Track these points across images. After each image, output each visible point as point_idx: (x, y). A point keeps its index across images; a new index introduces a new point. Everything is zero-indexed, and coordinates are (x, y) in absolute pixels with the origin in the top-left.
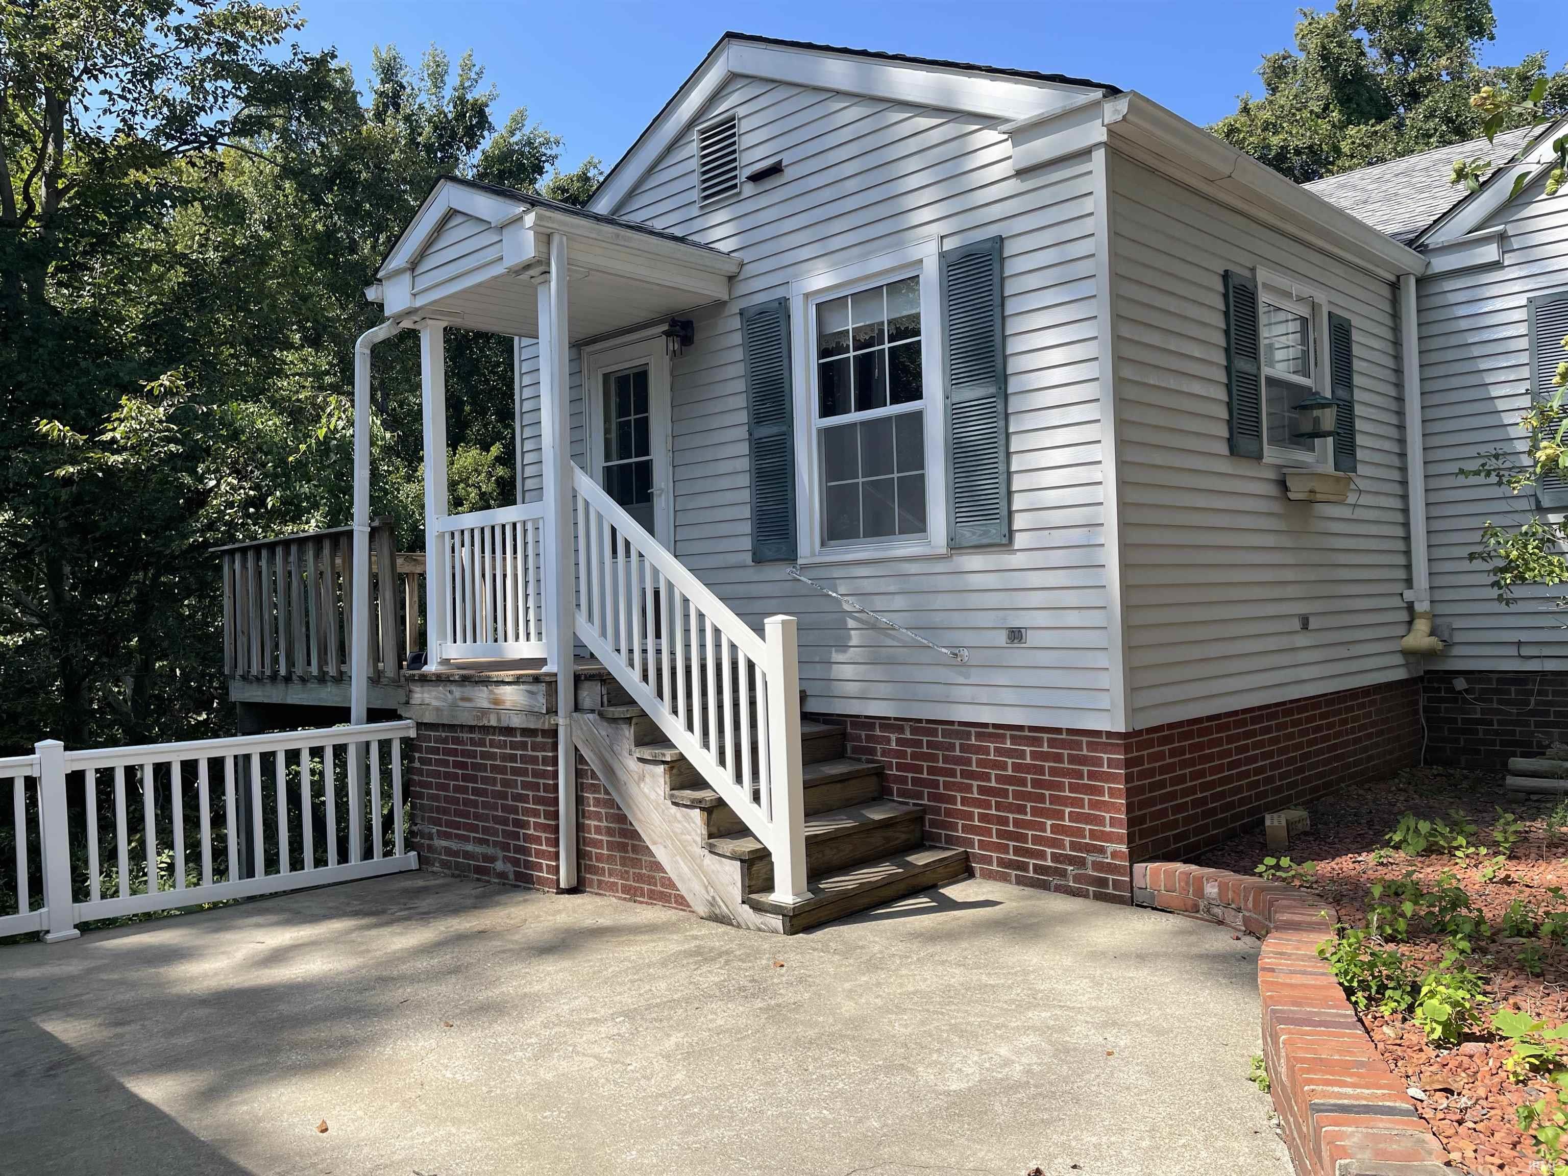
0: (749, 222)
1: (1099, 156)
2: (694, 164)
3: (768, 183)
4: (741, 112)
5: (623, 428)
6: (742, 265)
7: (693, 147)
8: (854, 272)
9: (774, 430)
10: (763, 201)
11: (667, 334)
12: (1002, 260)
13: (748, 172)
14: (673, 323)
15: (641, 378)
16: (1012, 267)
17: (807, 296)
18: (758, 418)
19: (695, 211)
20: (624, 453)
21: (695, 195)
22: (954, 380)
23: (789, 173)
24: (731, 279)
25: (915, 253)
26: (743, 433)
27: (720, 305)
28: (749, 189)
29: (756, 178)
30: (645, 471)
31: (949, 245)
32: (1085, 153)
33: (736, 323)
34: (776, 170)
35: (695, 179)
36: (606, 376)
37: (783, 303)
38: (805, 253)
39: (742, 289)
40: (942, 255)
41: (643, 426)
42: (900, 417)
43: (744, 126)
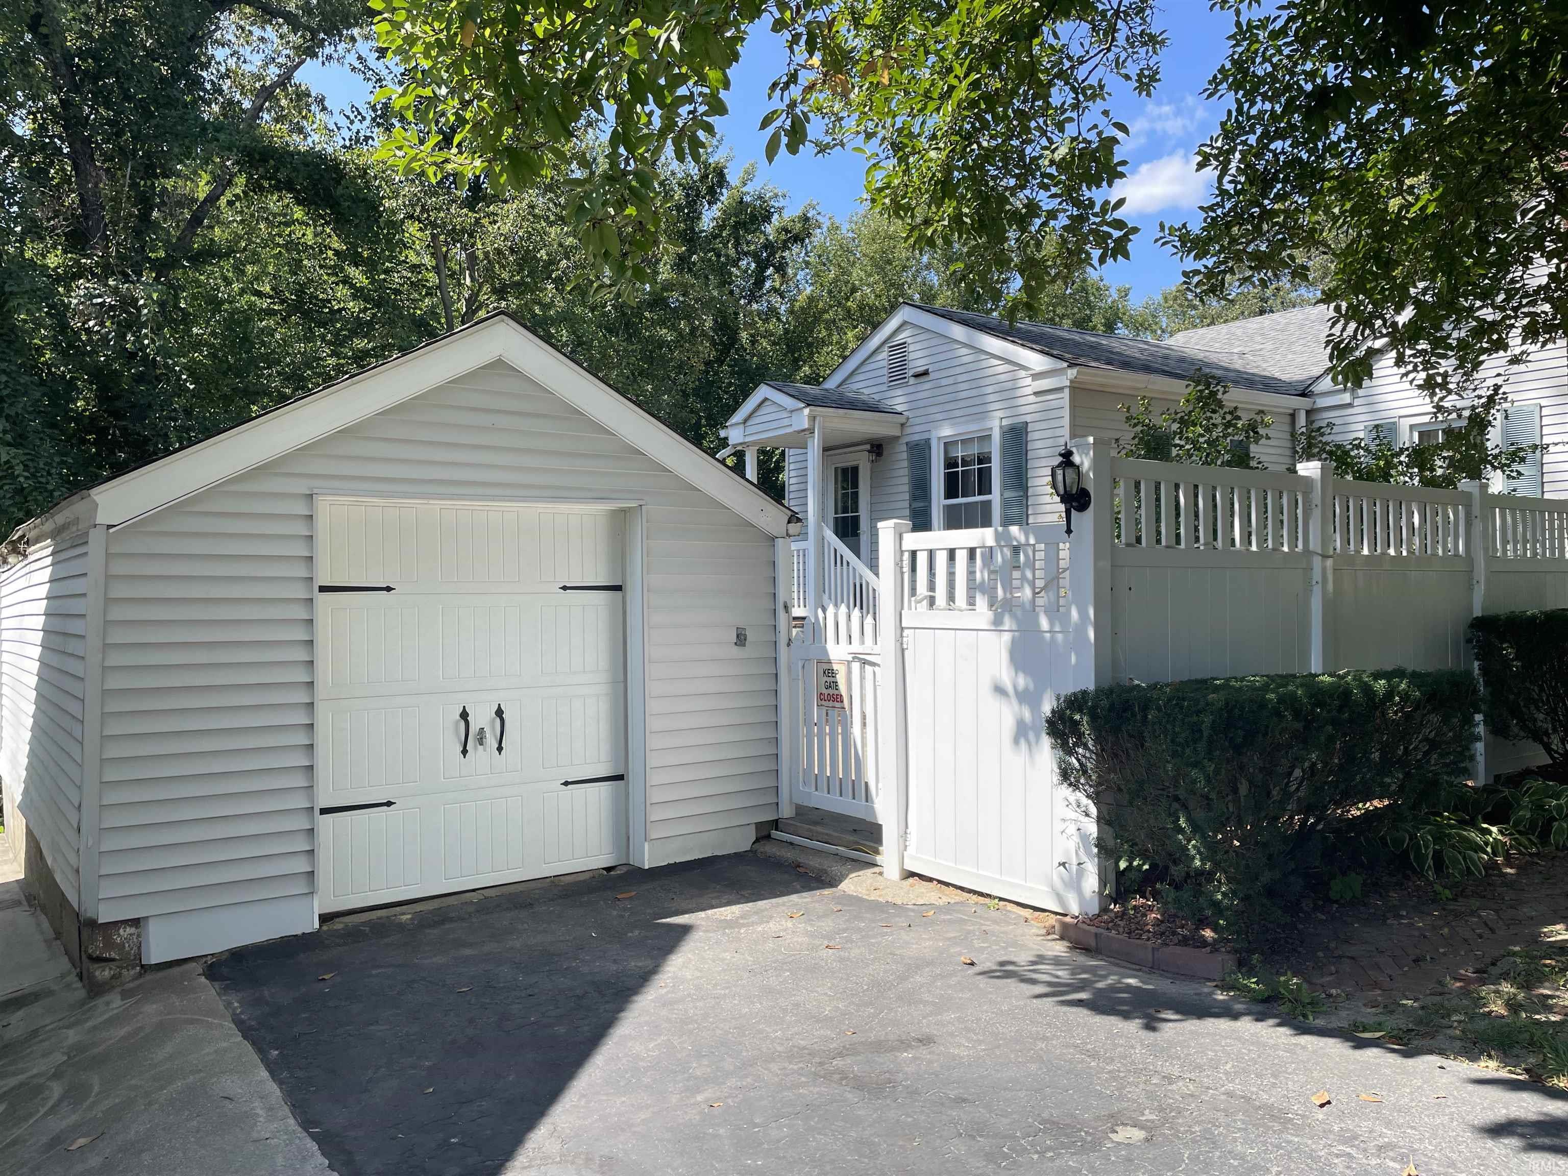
0: (912, 397)
1: (1067, 391)
2: (885, 363)
3: (922, 379)
4: (909, 340)
5: (845, 496)
6: (908, 419)
7: (884, 355)
8: (961, 429)
9: (922, 504)
10: (920, 388)
11: (869, 452)
12: (1027, 433)
13: (911, 372)
14: (872, 446)
15: (855, 470)
16: (1030, 437)
17: (939, 438)
18: (914, 498)
19: (884, 388)
20: (845, 510)
21: (885, 379)
22: (1004, 487)
23: (932, 376)
24: (902, 425)
25: (989, 424)
26: (906, 504)
27: (897, 438)
28: (912, 381)
29: (916, 376)
30: (856, 521)
31: (1004, 422)
32: (1060, 389)
33: (904, 448)
34: (926, 373)
35: (885, 371)
36: (836, 469)
37: (928, 442)
38: (939, 417)
39: (908, 430)
40: (1001, 427)
41: (855, 496)
42: (982, 502)
43: (911, 348)
